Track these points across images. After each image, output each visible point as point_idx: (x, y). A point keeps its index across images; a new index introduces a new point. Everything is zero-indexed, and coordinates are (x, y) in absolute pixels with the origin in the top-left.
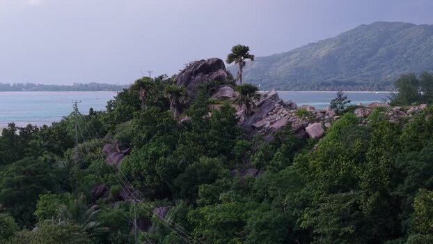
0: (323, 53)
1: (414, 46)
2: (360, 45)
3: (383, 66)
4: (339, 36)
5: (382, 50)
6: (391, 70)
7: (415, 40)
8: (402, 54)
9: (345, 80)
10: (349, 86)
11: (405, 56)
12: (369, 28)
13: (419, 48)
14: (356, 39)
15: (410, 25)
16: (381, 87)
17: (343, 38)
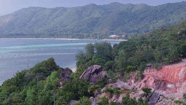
0: (8, 20)
1: (47, 18)
2: (24, 17)
3: (34, 26)
4: (14, 13)
5: (33, 19)
6: (38, 28)
7: (47, 15)
8: (42, 21)
9: (19, 32)
10: (22, 36)
11: (43, 22)
12: (27, 9)
13: (49, 19)
14: (22, 14)
15: (44, 9)
16: (37, 36)
17: (16, 14)
